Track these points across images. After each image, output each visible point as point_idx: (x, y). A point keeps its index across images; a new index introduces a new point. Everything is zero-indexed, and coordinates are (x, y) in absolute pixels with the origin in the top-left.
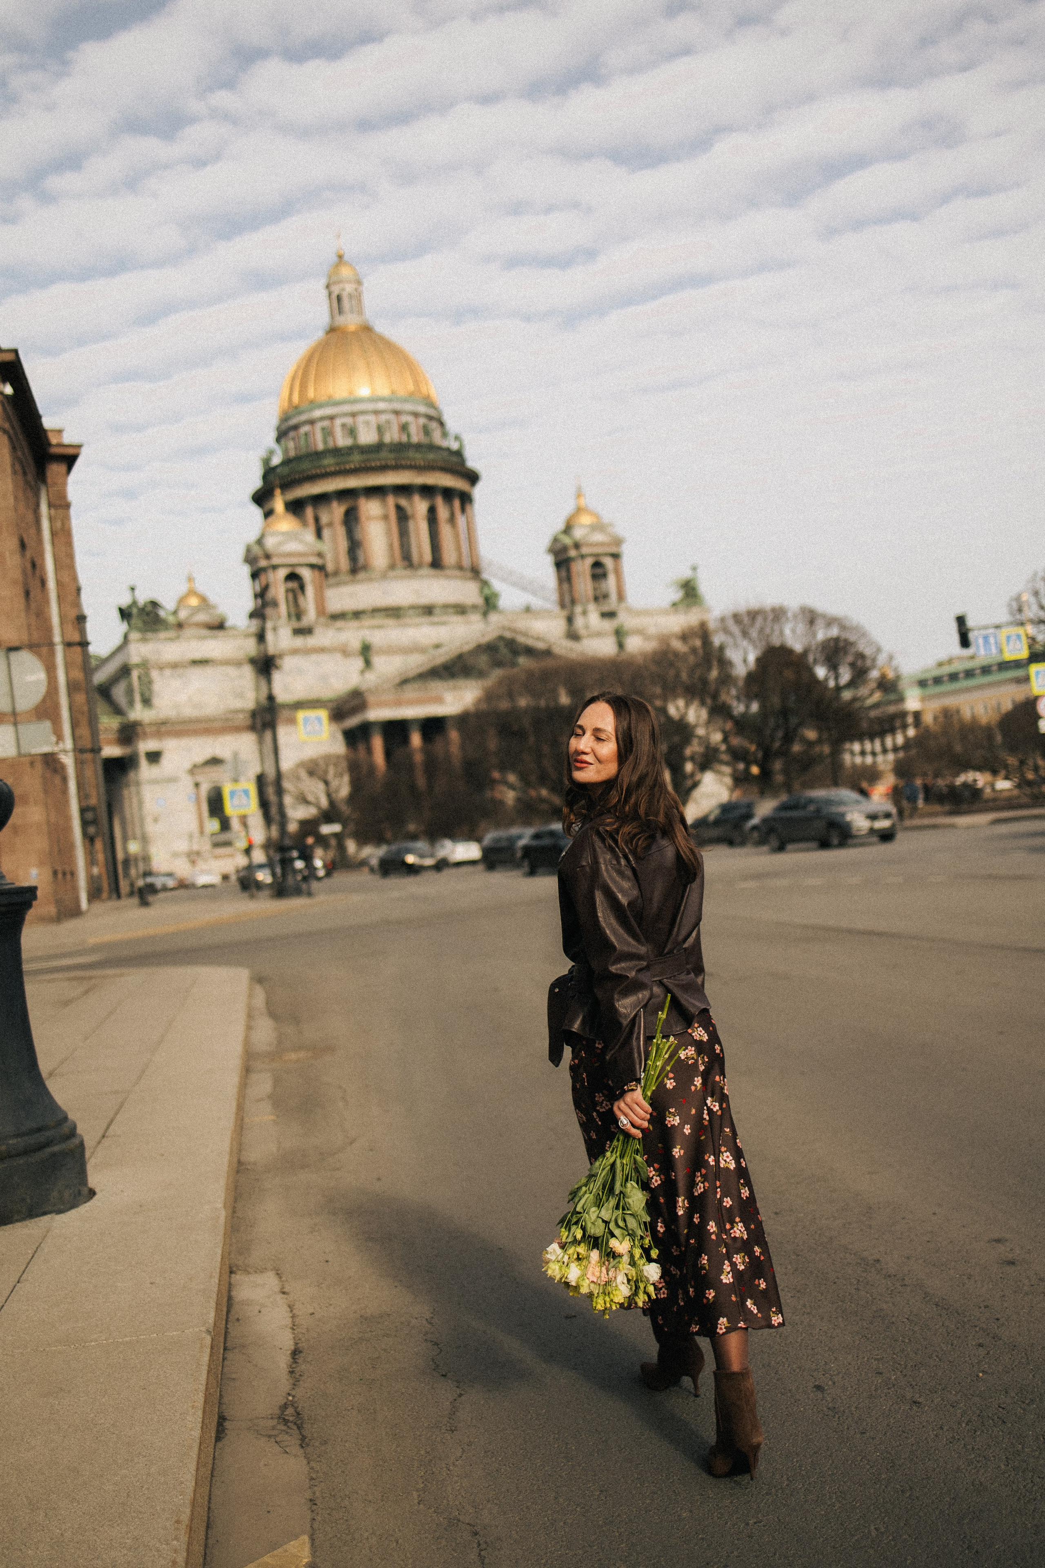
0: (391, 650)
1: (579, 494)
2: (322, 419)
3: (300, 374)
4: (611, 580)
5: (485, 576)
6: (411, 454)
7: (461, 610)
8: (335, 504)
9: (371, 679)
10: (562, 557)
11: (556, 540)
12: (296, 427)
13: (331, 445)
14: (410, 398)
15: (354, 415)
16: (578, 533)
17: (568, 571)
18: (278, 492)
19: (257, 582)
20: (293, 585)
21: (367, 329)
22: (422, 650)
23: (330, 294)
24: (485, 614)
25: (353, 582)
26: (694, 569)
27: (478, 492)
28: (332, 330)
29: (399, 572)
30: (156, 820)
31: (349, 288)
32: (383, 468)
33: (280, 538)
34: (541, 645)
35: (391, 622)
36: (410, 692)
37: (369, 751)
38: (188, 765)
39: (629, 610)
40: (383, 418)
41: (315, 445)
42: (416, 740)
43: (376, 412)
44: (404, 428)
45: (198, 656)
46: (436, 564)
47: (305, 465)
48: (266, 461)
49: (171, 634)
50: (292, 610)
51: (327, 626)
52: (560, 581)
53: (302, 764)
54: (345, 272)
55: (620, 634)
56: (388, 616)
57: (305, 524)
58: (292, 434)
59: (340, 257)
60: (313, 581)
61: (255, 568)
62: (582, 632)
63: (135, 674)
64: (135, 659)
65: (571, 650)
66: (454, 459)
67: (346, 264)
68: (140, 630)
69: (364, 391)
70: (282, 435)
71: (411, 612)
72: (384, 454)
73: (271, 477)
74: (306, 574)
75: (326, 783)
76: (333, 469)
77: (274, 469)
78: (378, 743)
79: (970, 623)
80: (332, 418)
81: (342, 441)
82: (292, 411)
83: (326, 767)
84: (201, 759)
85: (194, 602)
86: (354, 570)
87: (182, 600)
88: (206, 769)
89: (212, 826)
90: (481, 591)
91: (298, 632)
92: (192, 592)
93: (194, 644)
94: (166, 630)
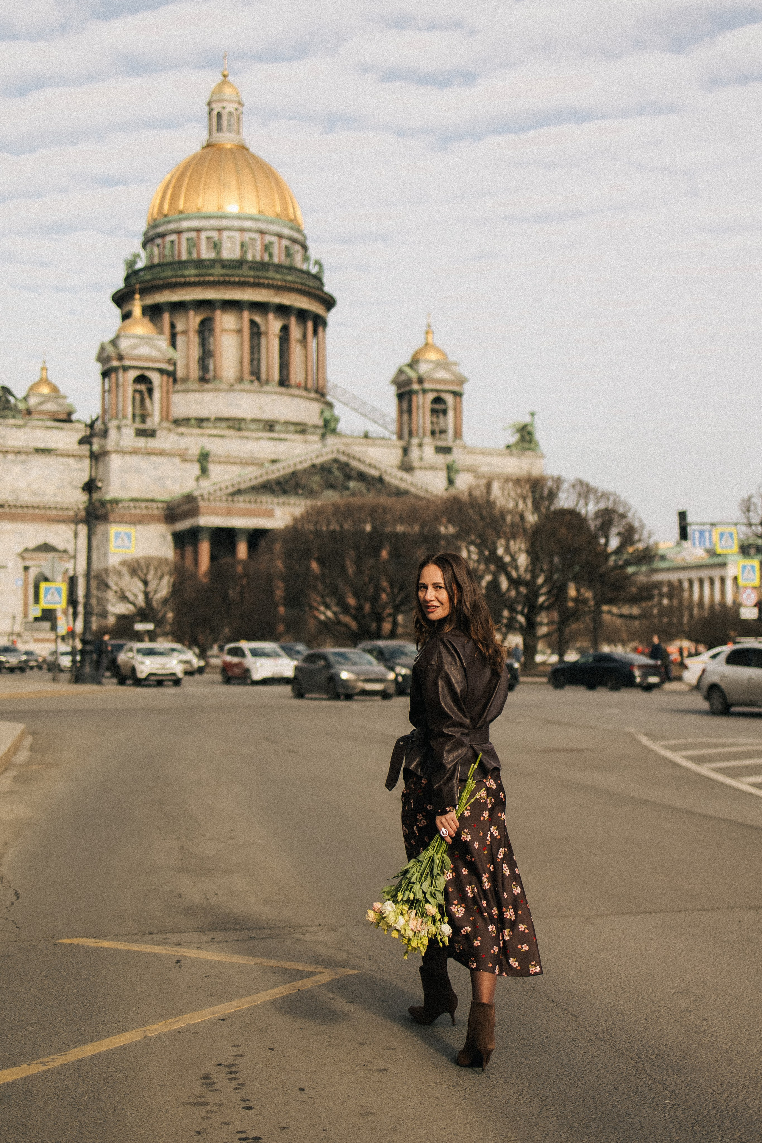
0: (229, 461)
1: (428, 331)
2: (190, 230)
3: (172, 185)
4: (450, 416)
5: (330, 398)
6: (271, 273)
7: (301, 429)
8: (191, 313)
9: (206, 485)
10: (404, 389)
11: (401, 371)
12: (163, 236)
13: (195, 256)
15: (220, 230)
16: (423, 368)
17: (410, 403)
18: (137, 296)
19: (107, 380)
20: (143, 387)
21: (243, 148)
22: (260, 465)
23: (211, 110)
24: (323, 436)
25: (200, 390)
26: (532, 414)
27: (332, 317)
28: (209, 145)
29: (247, 386)
31: (230, 107)
32: (242, 284)
33: (134, 341)
34: (375, 473)
35: (231, 432)
36: (241, 503)
37: (196, 553)
38: (20, 549)
39: (464, 447)
40: (248, 236)
41: (179, 254)
42: (242, 550)
43: (242, 230)
44: (267, 248)
45: (41, 445)
46: (284, 382)
47: (169, 273)
48: (131, 264)
49: (20, 421)
50: (138, 412)
51: (169, 430)
52: (401, 412)
53: (124, 563)
54: (228, 91)
55: (451, 470)
56: (229, 427)
57: (160, 329)
58: (159, 241)
59: (225, 76)
60: (161, 386)
61: (106, 367)
62: (416, 464)
65: (401, 479)
66: (313, 283)
67: (229, 84)
69: (232, 208)
70: (148, 241)
71: (253, 426)
72: (245, 271)
73: (133, 280)
74: (155, 378)
75: (146, 583)
76: (193, 280)
77: (136, 272)
78: (205, 548)
80: (198, 230)
81: (206, 254)
82: (161, 220)
83: (148, 568)
84: (32, 545)
85: (45, 390)
86: (203, 380)
87: (33, 388)
88: (36, 555)
89: (35, 612)
90: (322, 412)
91: (141, 433)
92: (44, 381)
93: (39, 433)
94: (14, 416)
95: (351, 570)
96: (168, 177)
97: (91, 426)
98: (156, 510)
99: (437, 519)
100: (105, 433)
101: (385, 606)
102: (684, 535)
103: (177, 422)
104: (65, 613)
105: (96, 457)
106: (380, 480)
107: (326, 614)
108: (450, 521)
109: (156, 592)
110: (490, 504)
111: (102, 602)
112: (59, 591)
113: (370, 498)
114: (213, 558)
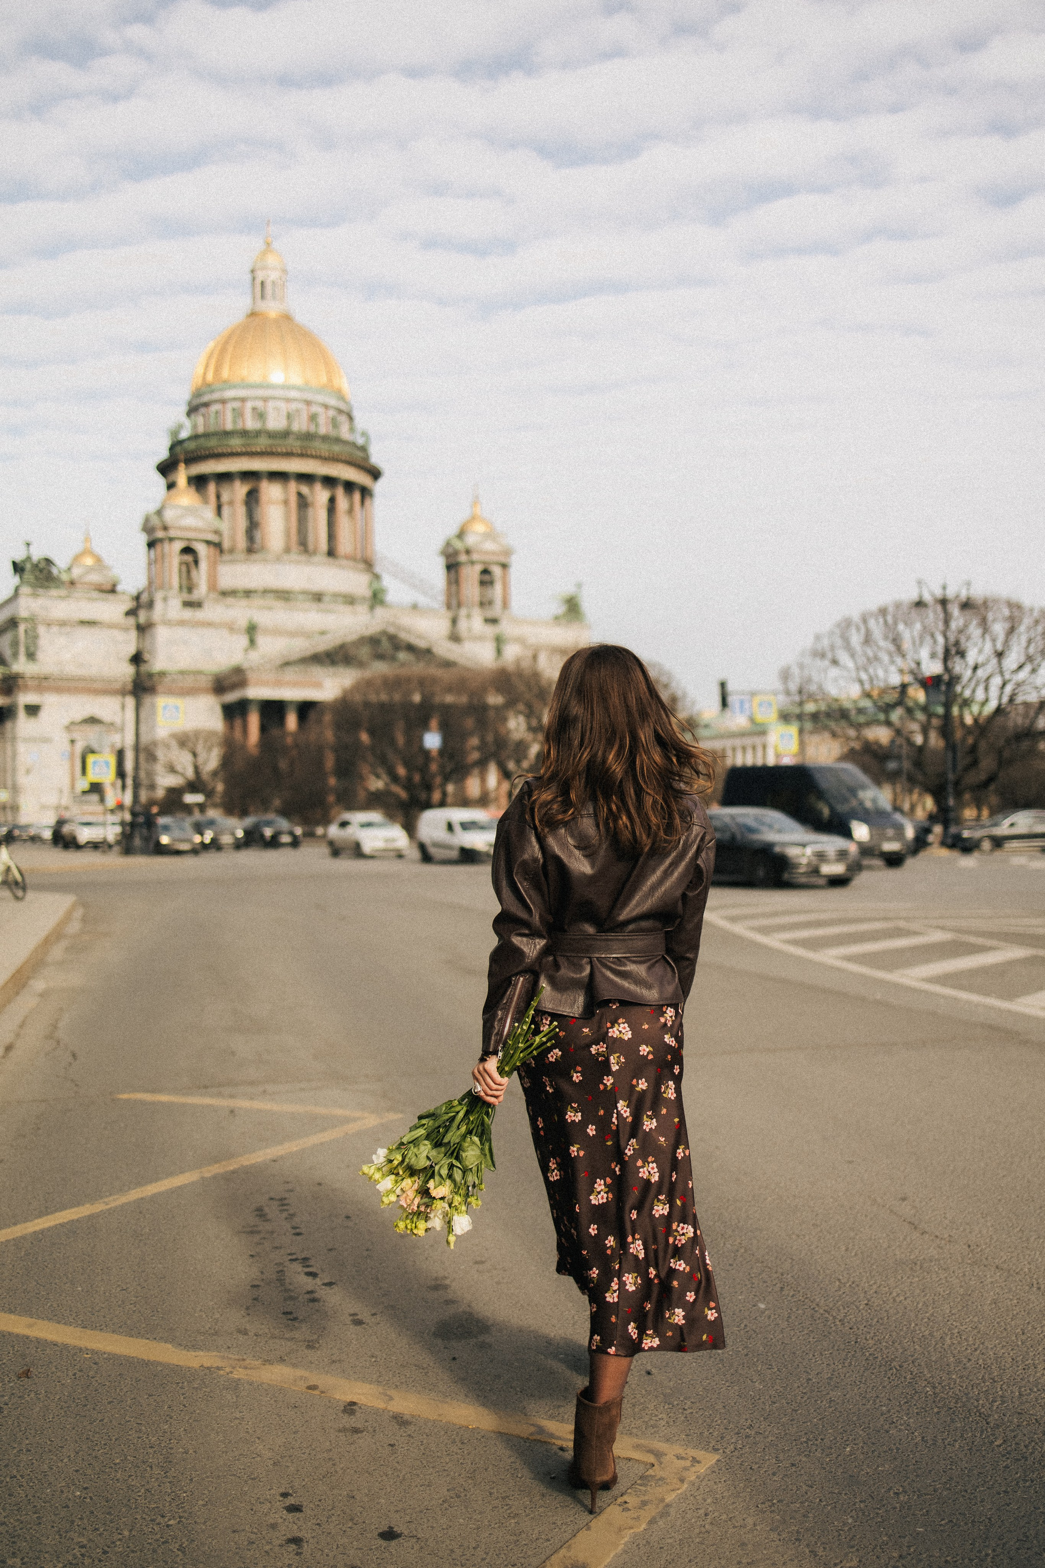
0: (277, 632)
1: (476, 502)
2: (235, 399)
3: (217, 352)
4: (498, 588)
5: (378, 569)
6: (317, 445)
7: (350, 600)
8: (238, 484)
9: (254, 657)
10: (452, 561)
11: (448, 544)
12: (206, 405)
13: (239, 426)
14: (321, 390)
15: (265, 400)
16: (471, 540)
17: (457, 574)
18: (182, 465)
19: (152, 552)
20: (189, 558)
21: (287, 318)
22: (307, 635)
23: (254, 279)
24: (372, 608)
25: (248, 561)
26: (579, 586)
27: (379, 488)
28: (253, 314)
29: (294, 556)
30: (28, 772)
31: (273, 276)
32: (289, 455)
33: (180, 512)
34: (422, 644)
35: (279, 604)
36: (290, 674)
37: (245, 725)
38: (66, 721)
39: (512, 619)
40: (294, 406)
41: (224, 424)
42: (292, 721)
43: (288, 400)
44: (313, 418)
45: (86, 616)
46: (331, 553)
47: (213, 443)
48: (175, 433)
49: (63, 592)
50: (184, 582)
51: (217, 601)
52: (449, 583)
53: (174, 736)
54: (271, 260)
55: (499, 642)
56: (277, 598)
57: (206, 501)
58: (203, 410)
59: (268, 245)
60: (208, 557)
61: (152, 538)
62: (464, 635)
63: (22, 628)
64: (23, 613)
65: (450, 650)
66: (359, 454)
67: (272, 251)
68: (34, 586)
69: (277, 377)
70: (193, 410)
71: (300, 597)
72: (291, 441)
73: (178, 449)
74: (202, 549)
75: (195, 754)
76: (239, 450)
77: (181, 442)
78: (254, 720)
79: (730, 687)
80: (243, 400)
81: (251, 424)
82: (205, 389)
83: (197, 739)
84: (79, 717)
85: (89, 561)
86: (250, 550)
87: (77, 558)
88: (83, 727)
89: (83, 784)
90: (371, 584)
91: (188, 604)
92: (87, 552)
93: (84, 605)
94: (57, 587)
95: (401, 740)
96: (211, 344)
97: (137, 598)
98: (205, 682)
99: (484, 690)
100: (150, 605)
101: (433, 776)
102: (724, 703)
103: (224, 594)
104: (113, 785)
105: (143, 629)
106: (428, 651)
107: (377, 784)
108: (499, 690)
109: (205, 763)
110: (536, 675)
111: (150, 774)
112: (107, 764)
113: (418, 668)
114: (263, 729)
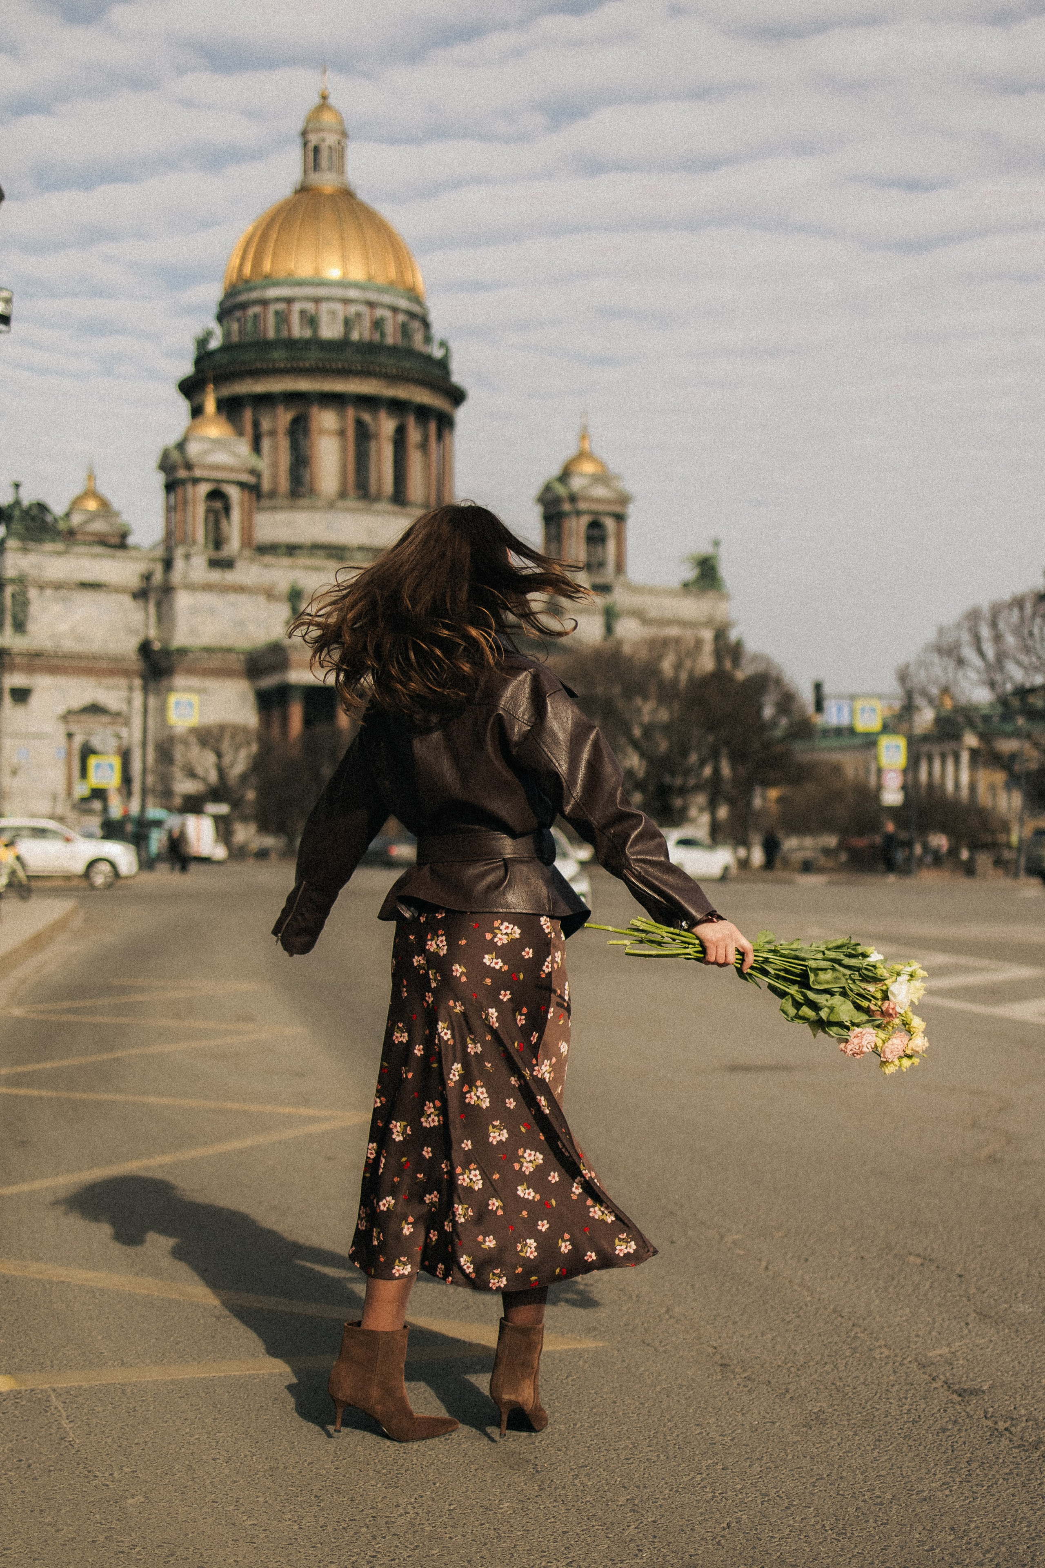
1: (584, 436)
2: (278, 300)
3: (256, 240)
4: (611, 546)
6: (382, 359)
8: (280, 409)
10: (553, 510)
11: (548, 488)
12: (244, 306)
13: (285, 334)
14: (389, 287)
15: (317, 300)
16: (577, 483)
17: (559, 526)
18: (211, 387)
19: (172, 496)
20: (218, 505)
21: (347, 194)
23: (305, 144)
25: (292, 508)
26: (716, 544)
28: (303, 189)
29: (351, 503)
30: (14, 772)
31: (331, 139)
32: (345, 373)
33: (206, 446)
35: (331, 564)
37: (285, 718)
38: (61, 709)
39: (628, 586)
40: (353, 309)
41: (265, 329)
43: (346, 301)
45: (88, 576)
46: (399, 499)
47: (250, 355)
48: (202, 343)
49: (60, 546)
50: (212, 535)
51: (252, 560)
52: (548, 539)
53: (194, 731)
54: (327, 118)
55: (610, 616)
57: (240, 430)
58: (238, 314)
59: (324, 98)
60: (241, 504)
61: (171, 478)
63: (8, 590)
64: (10, 573)
66: (437, 372)
67: (329, 108)
68: (23, 538)
69: (334, 273)
70: (224, 314)
71: (358, 554)
72: (349, 355)
73: (206, 365)
74: (234, 493)
75: (219, 755)
76: (282, 365)
77: (210, 354)
78: (296, 713)
80: (289, 301)
81: (298, 331)
82: (241, 286)
83: (222, 735)
84: (78, 705)
85: (92, 505)
86: (295, 493)
87: (76, 503)
88: (83, 718)
89: (81, 790)
91: (215, 564)
92: (91, 493)
93: (86, 563)
94: (53, 540)
96: (251, 229)
98: (237, 662)
103: (262, 550)
104: (117, 791)
109: (232, 765)
111: (164, 779)
114: (308, 722)
